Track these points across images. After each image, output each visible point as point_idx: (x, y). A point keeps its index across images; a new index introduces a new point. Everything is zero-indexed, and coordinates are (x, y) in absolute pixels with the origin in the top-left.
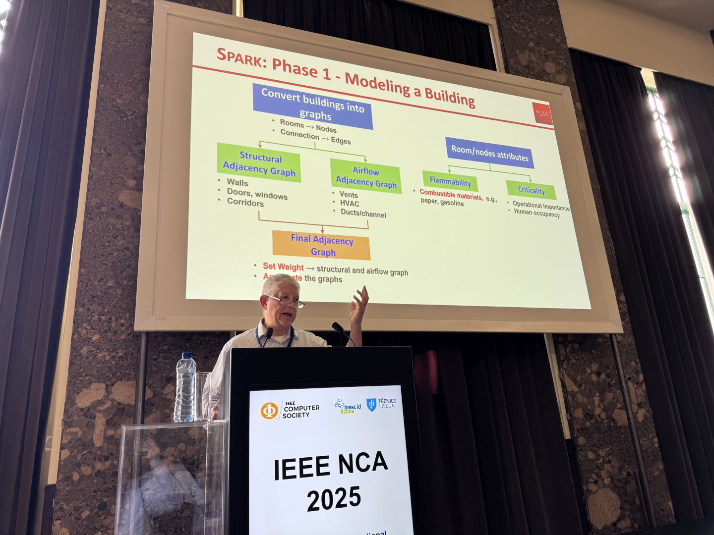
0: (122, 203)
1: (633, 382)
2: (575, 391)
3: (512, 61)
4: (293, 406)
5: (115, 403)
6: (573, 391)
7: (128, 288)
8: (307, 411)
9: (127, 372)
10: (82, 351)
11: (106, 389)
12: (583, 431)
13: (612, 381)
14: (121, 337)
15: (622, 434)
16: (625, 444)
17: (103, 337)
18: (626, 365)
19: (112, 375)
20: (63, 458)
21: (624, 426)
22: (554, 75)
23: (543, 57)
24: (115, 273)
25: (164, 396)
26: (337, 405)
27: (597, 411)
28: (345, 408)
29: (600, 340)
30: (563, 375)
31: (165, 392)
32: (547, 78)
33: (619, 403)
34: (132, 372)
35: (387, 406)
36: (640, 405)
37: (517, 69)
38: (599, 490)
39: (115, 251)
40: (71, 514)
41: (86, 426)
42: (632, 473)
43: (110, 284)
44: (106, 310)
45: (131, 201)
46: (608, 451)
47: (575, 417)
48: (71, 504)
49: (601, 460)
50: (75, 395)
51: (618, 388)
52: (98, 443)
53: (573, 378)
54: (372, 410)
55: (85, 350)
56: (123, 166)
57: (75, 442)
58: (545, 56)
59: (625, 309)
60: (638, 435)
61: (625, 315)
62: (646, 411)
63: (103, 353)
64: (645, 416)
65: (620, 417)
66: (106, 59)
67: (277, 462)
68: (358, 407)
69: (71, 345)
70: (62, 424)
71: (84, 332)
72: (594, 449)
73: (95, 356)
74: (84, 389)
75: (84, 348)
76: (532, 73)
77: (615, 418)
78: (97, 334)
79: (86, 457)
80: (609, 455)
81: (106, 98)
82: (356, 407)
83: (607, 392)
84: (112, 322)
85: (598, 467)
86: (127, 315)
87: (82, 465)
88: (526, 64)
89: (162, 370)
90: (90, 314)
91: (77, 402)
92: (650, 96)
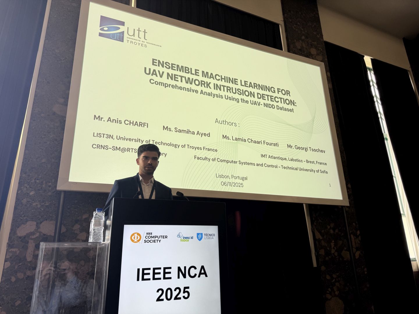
0: (55, 112)
1: (354, 235)
2: (321, 239)
3: (292, 46)
4: (151, 235)
5: (42, 234)
6: (319, 238)
7: (55, 164)
8: (160, 239)
9: (51, 215)
10: (22, 201)
11: (36, 225)
12: (324, 262)
13: (342, 234)
14: (48, 194)
15: (347, 265)
17: (37, 193)
18: (350, 225)
19: (41, 217)
20: (6, 267)
21: (348, 260)
22: (315, 56)
24: (47, 154)
25: (73, 231)
26: (179, 236)
27: (333, 251)
28: (184, 238)
29: (336, 209)
30: (314, 229)
31: (73, 229)
32: (312, 57)
33: (346, 247)
34: (54, 216)
35: (209, 238)
37: (295, 50)
38: (332, 298)
39: (48, 141)
40: (8, 303)
41: (23, 248)
42: (351, 288)
43: (43, 161)
44: (40, 177)
45: (60, 111)
46: (338, 275)
47: (320, 254)
48: (9, 296)
49: (334, 280)
50: (17, 228)
51: (345, 238)
52: (29, 258)
53: (320, 231)
54: (200, 240)
55: (24, 201)
56: (56, 90)
57: (15, 258)
58: (311, 44)
59: (351, 192)
60: (355, 266)
61: (350, 195)
62: (361, 252)
63: (36, 203)
64: (360, 255)
65: (346, 255)
66: (50, 25)
67: (139, 270)
68: (191, 238)
69: (16, 197)
70: (7, 246)
71: (25, 189)
72: (330, 273)
73: (31, 204)
74: (23, 225)
75: (24, 199)
76: (303, 54)
77: (343, 256)
78: (33, 191)
79: (21, 267)
80: (339, 277)
81: (49, 49)
83: (339, 240)
84: (43, 184)
85: (332, 284)
86: (53, 180)
87: (18, 272)
88: (300, 48)
89: (73, 215)
90: (30, 178)
91: (17, 232)
92: (369, 72)
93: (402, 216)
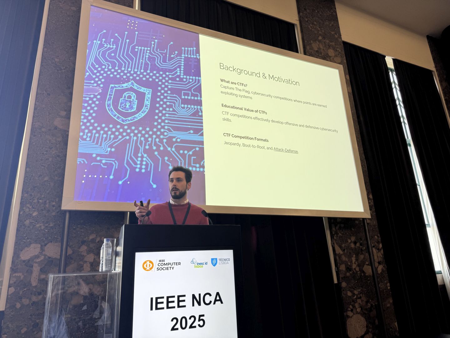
0: (56, 126)
1: (376, 248)
2: (341, 253)
3: (308, 48)
4: (163, 263)
5: (47, 257)
6: (339, 253)
7: (58, 182)
8: (173, 266)
9: (56, 237)
10: (25, 223)
11: (41, 248)
12: (345, 278)
13: (363, 247)
14: (52, 214)
15: (368, 280)
16: (371, 287)
17: (40, 214)
18: (372, 237)
19: (45, 239)
20: (10, 293)
21: (370, 276)
22: (333, 57)
23: (327, 46)
24: (50, 172)
25: (80, 253)
26: (192, 262)
27: (354, 266)
28: (197, 264)
29: (357, 222)
30: (334, 244)
31: (80, 250)
32: (329, 59)
33: (367, 262)
34: (59, 237)
35: (224, 263)
36: (379, 263)
37: (311, 52)
38: (354, 315)
39: (50, 157)
40: (14, 330)
41: (27, 272)
42: (374, 305)
43: (46, 179)
44: (43, 196)
45: (62, 125)
46: (359, 292)
47: (340, 270)
48: (14, 324)
49: (355, 297)
50: (20, 252)
51: (367, 252)
52: (34, 284)
53: (340, 246)
54: (214, 265)
55: (27, 222)
56: (57, 102)
57: (19, 283)
58: (328, 45)
59: (372, 203)
60: (378, 281)
61: (372, 207)
62: (383, 266)
63: (40, 224)
64: (382, 270)
65: (368, 270)
66: (49, 32)
67: (152, 299)
68: (206, 264)
69: (18, 218)
70: (10, 271)
71: (28, 210)
72: (351, 290)
73: (34, 226)
74: (26, 248)
75: (27, 221)
76: (320, 55)
77: (364, 271)
78: (36, 212)
79: (26, 293)
80: (360, 293)
81: (48, 57)
82: (204, 264)
83: (360, 254)
84: (46, 204)
85: (353, 301)
86: (57, 200)
87: (23, 298)
88: (317, 50)
89: (79, 236)
90: (32, 198)
91: (20, 256)
92: (390, 73)
93: (427, 227)
